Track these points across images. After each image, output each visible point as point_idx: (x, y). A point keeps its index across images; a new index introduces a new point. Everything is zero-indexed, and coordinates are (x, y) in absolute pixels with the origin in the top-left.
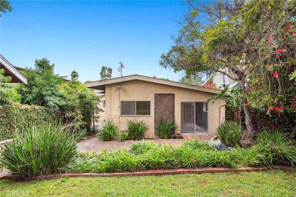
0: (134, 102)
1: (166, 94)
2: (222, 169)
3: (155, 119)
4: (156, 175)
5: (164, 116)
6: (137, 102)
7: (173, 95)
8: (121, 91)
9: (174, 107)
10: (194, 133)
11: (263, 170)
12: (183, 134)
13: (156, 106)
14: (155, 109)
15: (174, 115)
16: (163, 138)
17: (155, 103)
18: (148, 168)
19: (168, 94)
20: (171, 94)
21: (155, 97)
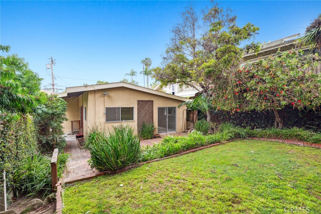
0: (118, 108)
1: (147, 101)
2: (218, 144)
3: (138, 123)
4: (193, 152)
5: (145, 120)
6: (121, 108)
7: (152, 101)
8: (106, 98)
9: (153, 112)
10: (167, 132)
11: (232, 141)
12: (160, 134)
13: (138, 112)
14: (138, 114)
15: (153, 119)
16: (147, 139)
17: (138, 109)
18: (188, 149)
19: (149, 101)
20: (151, 101)
21: (138, 104)
